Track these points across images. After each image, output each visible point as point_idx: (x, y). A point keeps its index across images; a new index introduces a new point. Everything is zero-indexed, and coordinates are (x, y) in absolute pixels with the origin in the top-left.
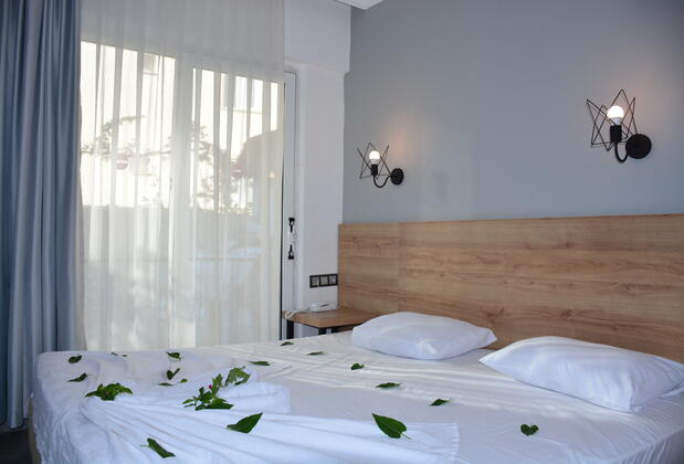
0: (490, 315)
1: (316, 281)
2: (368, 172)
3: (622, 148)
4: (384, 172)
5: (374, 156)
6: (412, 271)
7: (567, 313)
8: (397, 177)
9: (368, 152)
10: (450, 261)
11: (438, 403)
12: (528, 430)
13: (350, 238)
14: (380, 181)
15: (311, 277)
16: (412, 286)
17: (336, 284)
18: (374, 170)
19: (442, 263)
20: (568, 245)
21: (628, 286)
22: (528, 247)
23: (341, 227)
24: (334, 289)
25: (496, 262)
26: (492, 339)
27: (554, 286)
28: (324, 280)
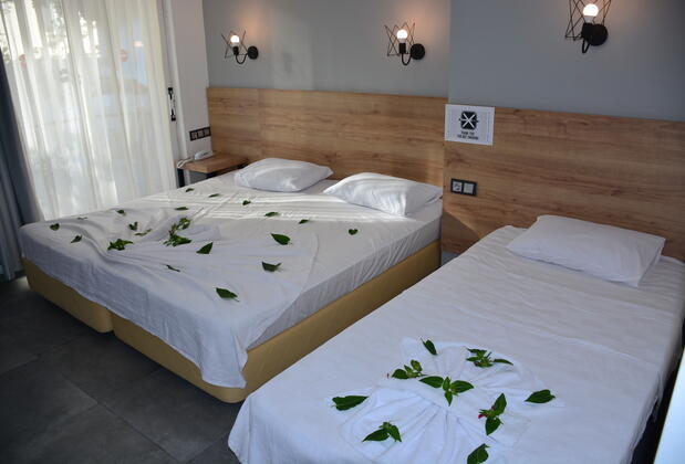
0: (327, 157)
1: (194, 135)
2: (231, 52)
3: (407, 57)
4: (243, 51)
5: (235, 40)
6: (270, 125)
7: (376, 155)
8: (253, 53)
9: (230, 36)
10: (298, 120)
11: (303, 222)
12: (352, 232)
13: (217, 98)
14: (241, 58)
15: (191, 132)
16: (271, 136)
17: (210, 135)
18: (236, 50)
19: (292, 120)
20: (376, 112)
21: (410, 140)
22: (351, 113)
23: (209, 90)
24: (208, 139)
25: (329, 121)
26: (330, 173)
27: (368, 138)
28: (201, 133)
